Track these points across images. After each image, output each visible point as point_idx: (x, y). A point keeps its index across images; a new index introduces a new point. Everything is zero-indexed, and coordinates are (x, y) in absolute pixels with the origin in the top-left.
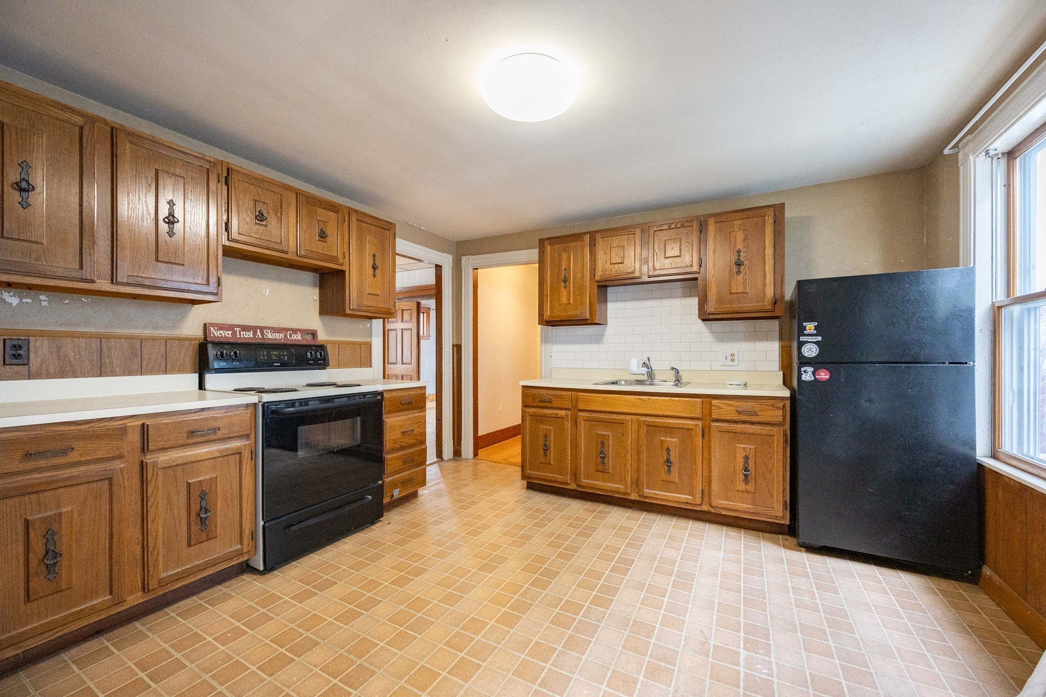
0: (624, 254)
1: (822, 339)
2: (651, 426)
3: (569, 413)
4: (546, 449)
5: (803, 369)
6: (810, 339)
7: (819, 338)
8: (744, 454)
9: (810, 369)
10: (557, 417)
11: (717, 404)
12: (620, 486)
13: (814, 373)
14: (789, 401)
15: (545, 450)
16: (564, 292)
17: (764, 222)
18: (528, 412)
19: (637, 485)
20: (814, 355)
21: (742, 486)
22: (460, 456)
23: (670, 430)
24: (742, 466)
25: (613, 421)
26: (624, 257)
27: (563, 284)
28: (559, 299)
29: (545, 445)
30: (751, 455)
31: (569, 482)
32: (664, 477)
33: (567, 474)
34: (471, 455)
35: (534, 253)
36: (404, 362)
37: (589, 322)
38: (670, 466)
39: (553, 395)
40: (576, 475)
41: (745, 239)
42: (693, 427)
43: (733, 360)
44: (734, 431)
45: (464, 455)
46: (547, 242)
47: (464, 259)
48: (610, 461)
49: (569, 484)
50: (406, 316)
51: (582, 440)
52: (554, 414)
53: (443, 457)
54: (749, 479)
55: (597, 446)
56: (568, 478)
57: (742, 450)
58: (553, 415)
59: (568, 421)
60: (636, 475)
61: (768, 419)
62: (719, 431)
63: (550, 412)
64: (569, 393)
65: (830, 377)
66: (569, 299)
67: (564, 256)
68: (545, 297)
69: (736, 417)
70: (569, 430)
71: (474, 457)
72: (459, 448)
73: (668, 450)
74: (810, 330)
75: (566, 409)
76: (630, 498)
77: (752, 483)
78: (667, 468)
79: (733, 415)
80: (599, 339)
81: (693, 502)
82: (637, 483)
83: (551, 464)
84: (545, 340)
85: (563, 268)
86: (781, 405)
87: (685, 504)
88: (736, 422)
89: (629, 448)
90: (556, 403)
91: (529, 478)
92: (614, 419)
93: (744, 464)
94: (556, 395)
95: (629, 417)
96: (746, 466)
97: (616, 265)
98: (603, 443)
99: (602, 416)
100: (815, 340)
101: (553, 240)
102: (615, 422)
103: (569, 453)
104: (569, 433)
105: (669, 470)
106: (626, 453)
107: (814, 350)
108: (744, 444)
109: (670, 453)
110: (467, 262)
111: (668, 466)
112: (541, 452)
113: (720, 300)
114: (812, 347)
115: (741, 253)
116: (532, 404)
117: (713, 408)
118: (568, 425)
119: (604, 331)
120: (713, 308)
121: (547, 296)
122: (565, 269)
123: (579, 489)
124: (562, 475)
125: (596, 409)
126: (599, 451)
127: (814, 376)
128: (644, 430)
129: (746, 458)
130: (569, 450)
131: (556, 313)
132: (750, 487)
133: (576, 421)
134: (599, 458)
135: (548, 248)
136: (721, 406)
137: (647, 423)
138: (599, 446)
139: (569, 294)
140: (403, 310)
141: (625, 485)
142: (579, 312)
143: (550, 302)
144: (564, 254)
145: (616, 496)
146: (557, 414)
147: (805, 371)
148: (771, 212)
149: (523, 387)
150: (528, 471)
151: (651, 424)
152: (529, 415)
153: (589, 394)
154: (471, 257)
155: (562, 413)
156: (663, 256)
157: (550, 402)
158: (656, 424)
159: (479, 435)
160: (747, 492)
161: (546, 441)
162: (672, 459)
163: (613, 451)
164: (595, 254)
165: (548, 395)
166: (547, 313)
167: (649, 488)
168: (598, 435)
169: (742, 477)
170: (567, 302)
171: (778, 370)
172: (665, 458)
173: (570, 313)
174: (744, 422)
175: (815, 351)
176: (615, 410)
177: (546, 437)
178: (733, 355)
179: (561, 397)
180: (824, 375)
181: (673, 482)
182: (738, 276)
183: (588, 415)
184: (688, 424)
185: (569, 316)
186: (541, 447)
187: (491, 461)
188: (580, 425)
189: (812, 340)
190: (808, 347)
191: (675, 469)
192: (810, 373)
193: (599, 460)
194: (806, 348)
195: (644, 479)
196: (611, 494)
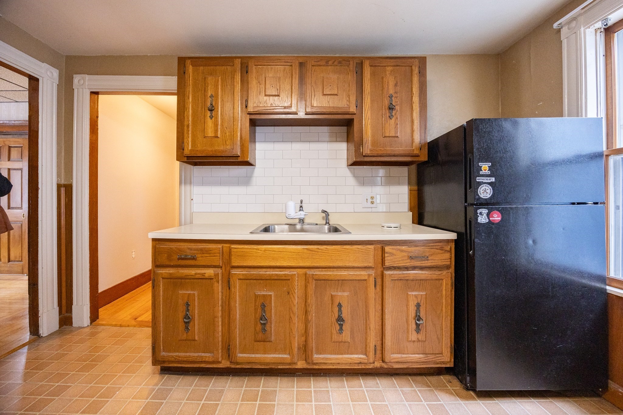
0: (280, 86)
1: (495, 179)
2: (320, 280)
3: (219, 271)
4: (188, 320)
5: (479, 211)
6: (485, 180)
7: (493, 179)
8: (416, 303)
9: (485, 211)
10: (203, 278)
11: (391, 251)
12: (285, 356)
13: (488, 215)
14: (454, 244)
15: (185, 323)
16: (210, 123)
17: (412, 71)
18: (162, 273)
19: (305, 351)
20: (489, 196)
21: (414, 336)
22: (71, 324)
23: (341, 282)
24: (414, 315)
25: (276, 278)
26: (280, 89)
27: (209, 113)
28: (204, 130)
29: (186, 317)
30: (422, 302)
31: (220, 360)
32: (335, 337)
33: (217, 350)
34: (86, 321)
35: (172, 82)
36: (11, 206)
37: (240, 159)
38: (342, 325)
39: (197, 250)
40: (229, 349)
41: (396, 85)
42: (366, 278)
43: (372, 203)
44: (407, 278)
45: (76, 323)
46: (188, 62)
47: (77, 79)
48: (273, 327)
49: (219, 362)
50: (15, 153)
51: (237, 305)
52: (199, 274)
53: (41, 332)
54: (420, 327)
55: (256, 310)
56: (219, 354)
57: (414, 298)
58: (197, 276)
59: (218, 282)
60: (303, 339)
61: (437, 264)
62: (392, 280)
63: (192, 272)
64: (220, 246)
65: (502, 219)
66: (216, 131)
67: (210, 79)
68: (186, 128)
69: (409, 263)
70: (220, 294)
71: (91, 323)
72: (68, 315)
73: (340, 306)
74: (485, 170)
75: (215, 267)
76: (297, 367)
77: (423, 332)
78: (338, 327)
79: (405, 262)
80: (246, 181)
81: (366, 361)
82: (305, 349)
83: (194, 340)
84: (184, 181)
85: (209, 94)
86: (448, 248)
87: (356, 365)
88: (407, 268)
89: (295, 309)
90: (201, 260)
91: (164, 362)
92: (277, 275)
93: (416, 313)
94: (201, 250)
95: (294, 272)
96: (418, 314)
97: (271, 98)
98: (263, 306)
99: (262, 272)
100: (490, 181)
101: (197, 61)
102: (279, 279)
103: (220, 323)
104: (220, 297)
105: (341, 329)
106: (292, 315)
107: (488, 191)
108: (416, 291)
109: (342, 309)
110: (82, 82)
111: (339, 325)
112: (181, 326)
113: (374, 143)
114: (487, 188)
115: (393, 98)
116: (168, 263)
117: (386, 255)
118: (218, 288)
119: (252, 172)
120: (369, 150)
121: (188, 126)
122: (212, 96)
123: (233, 366)
124: (210, 352)
125: (255, 264)
126: (258, 315)
127: (489, 218)
128: (312, 286)
129: (418, 306)
130: (220, 319)
131: (200, 148)
132: (421, 336)
133: (229, 282)
134: (259, 325)
135: (190, 69)
136: (394, 251)
137: (315, 277)
138: (259, 310)
139: (216, 125)
140: (10, 147)
141: (291, 353)
142: (229, 147)
143: (193, 132)
144: (210, 78)
145: (279, 367)
146: (203, 274)
147: (481, 213)
148: (417, 62)
149: (154, 240)
150: (163, 354)
151: (321, 278)
152: (163, 278)
153: (246, 246)
154: (87, 77)
155: (210, 272)
156: (321, 94)
157: (194, 259)
158: (327, 278)
159: (100, 291)
160: (419, 341)
161: (188, 310)
162: (344, 315)
163: (275, 315)
164: (248, 83)
165: (191, 249)
166: (189, 147)
167: (318, 353)
168: (256, 296)
169: (414, 326)
170: (213, 135)
171: (407, 210)
172: (337, 316)
173: (217, 148)
174: (414, 268)
175: (489, 193)
176: (278, 264)
177: (188, 305)
178: (372, 198)
179: (208, 251)
180: (496, 217)
181: (345, 342)
182: (390, 120)
183: (244, 272)
184: (361, 275)
185: (215, 151)
186: (181, 319)
187: (116, 325)
188: (235, 287)
189: (487, 181)
190: (483, 188)
191: (347, 327)
192: (485, 215)
193: (259, 327)
194: (482, 189)
195: (313, 344)
196: (273, 367)
